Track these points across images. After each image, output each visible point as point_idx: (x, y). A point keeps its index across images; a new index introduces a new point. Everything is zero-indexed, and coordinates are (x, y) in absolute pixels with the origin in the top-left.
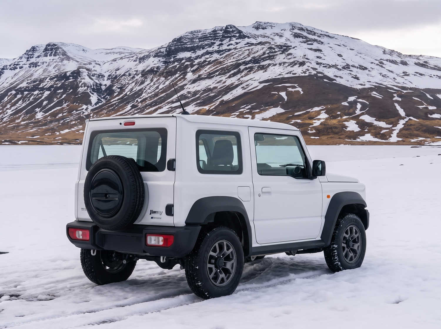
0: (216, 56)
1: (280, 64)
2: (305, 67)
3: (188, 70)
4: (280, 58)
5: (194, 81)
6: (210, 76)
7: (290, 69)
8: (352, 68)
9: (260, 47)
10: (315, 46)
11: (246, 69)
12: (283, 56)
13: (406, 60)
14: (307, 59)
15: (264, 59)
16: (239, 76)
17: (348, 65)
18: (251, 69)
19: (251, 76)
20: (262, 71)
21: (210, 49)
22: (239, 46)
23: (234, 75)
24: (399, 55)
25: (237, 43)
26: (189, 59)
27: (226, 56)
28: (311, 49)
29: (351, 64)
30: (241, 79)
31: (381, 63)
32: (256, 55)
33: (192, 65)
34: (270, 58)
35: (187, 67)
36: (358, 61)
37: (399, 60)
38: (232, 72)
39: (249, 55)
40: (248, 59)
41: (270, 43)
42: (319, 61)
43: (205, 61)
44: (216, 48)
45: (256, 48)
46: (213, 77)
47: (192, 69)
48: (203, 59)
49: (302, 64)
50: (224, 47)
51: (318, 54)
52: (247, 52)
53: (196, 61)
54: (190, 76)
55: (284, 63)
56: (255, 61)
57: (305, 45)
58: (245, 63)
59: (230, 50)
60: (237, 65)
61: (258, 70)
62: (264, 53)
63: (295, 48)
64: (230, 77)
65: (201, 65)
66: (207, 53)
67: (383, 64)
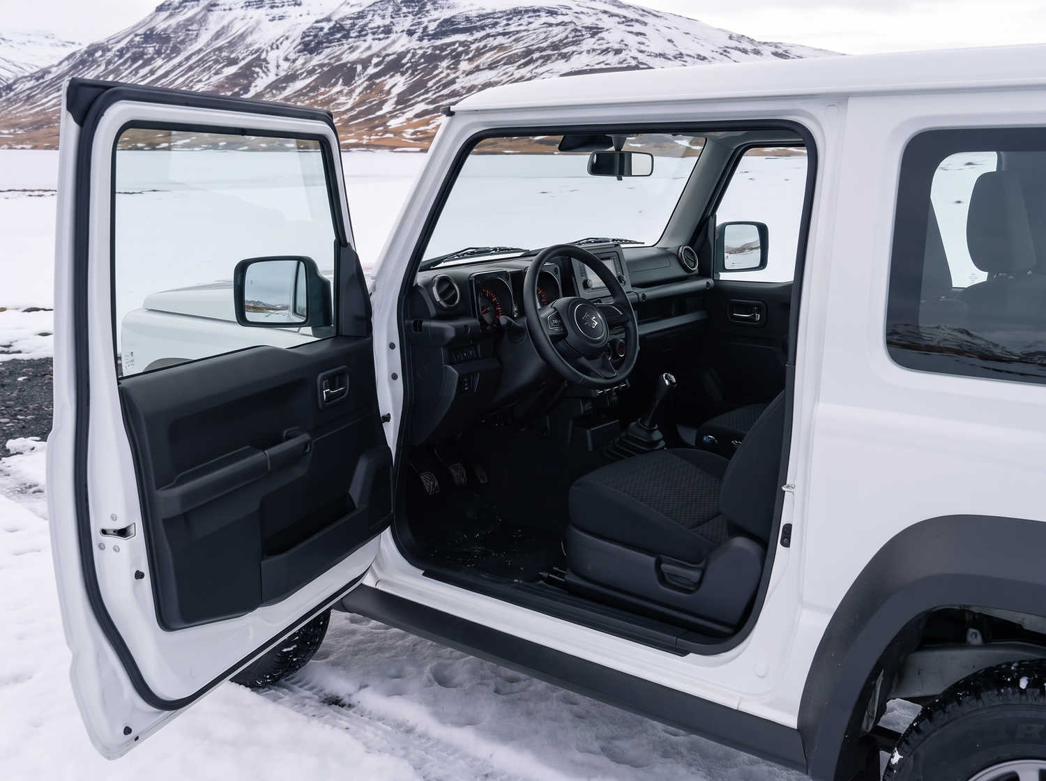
0: (500, 40)
1: (588, 52)
2: (622, 56)
3: (463, 57)
4: (589, 43)
5: (470, 73)
6: (491, 67)
7: (601, 58)
8: (686, 58)
9: (561, 28)
10: (637, 28)
11: (541, 57)
12: (593, 40)
13: (759, 48)
14: (626, 45)
15: (566, 45)
16: (531, 67)
17: (681, 54)
18: (547, 58)
19: (549, 66)
20: (565, 60)
21: (493, 31)
22: (532, 27)
23: (526, 64)
24: (752, 41)
25: (530, 23)
26: (462, 44)
27: (514, 40)
28: (631, 32)
29: (684, 52)
30: (535, 71)
31: (725, 51)
32: (555, 39)
33: (467, 53)
34: (574, 43)
35: (459, 54)
36: (693, 48)
37: (749, 47)
38: (522, 61)
39: (546, 39)
40: (544, 45)
41: (575, 24)
42: (643, 48)
43: (485, 46)
44: (499, 29)
45: (556, 30)
46: (496, 67)
47: (467, 57)
48: (482, 44)
49: (618, 52)
50: (512, 28)
51: (640, 38)
52: (543, 36)
53: (473, 47)
54: (464, 66)
55: (594, 50)
56: (555, 46)
57: (623, 27)
58: (541, 50)
59: (518, 32)
60: (528, 52)
61: (557, 59)
62: (567, 37)
63: (610, 30)
64: (519, 67)
65: (479, 53)
66: (488, 36)
67: (729, 52)
